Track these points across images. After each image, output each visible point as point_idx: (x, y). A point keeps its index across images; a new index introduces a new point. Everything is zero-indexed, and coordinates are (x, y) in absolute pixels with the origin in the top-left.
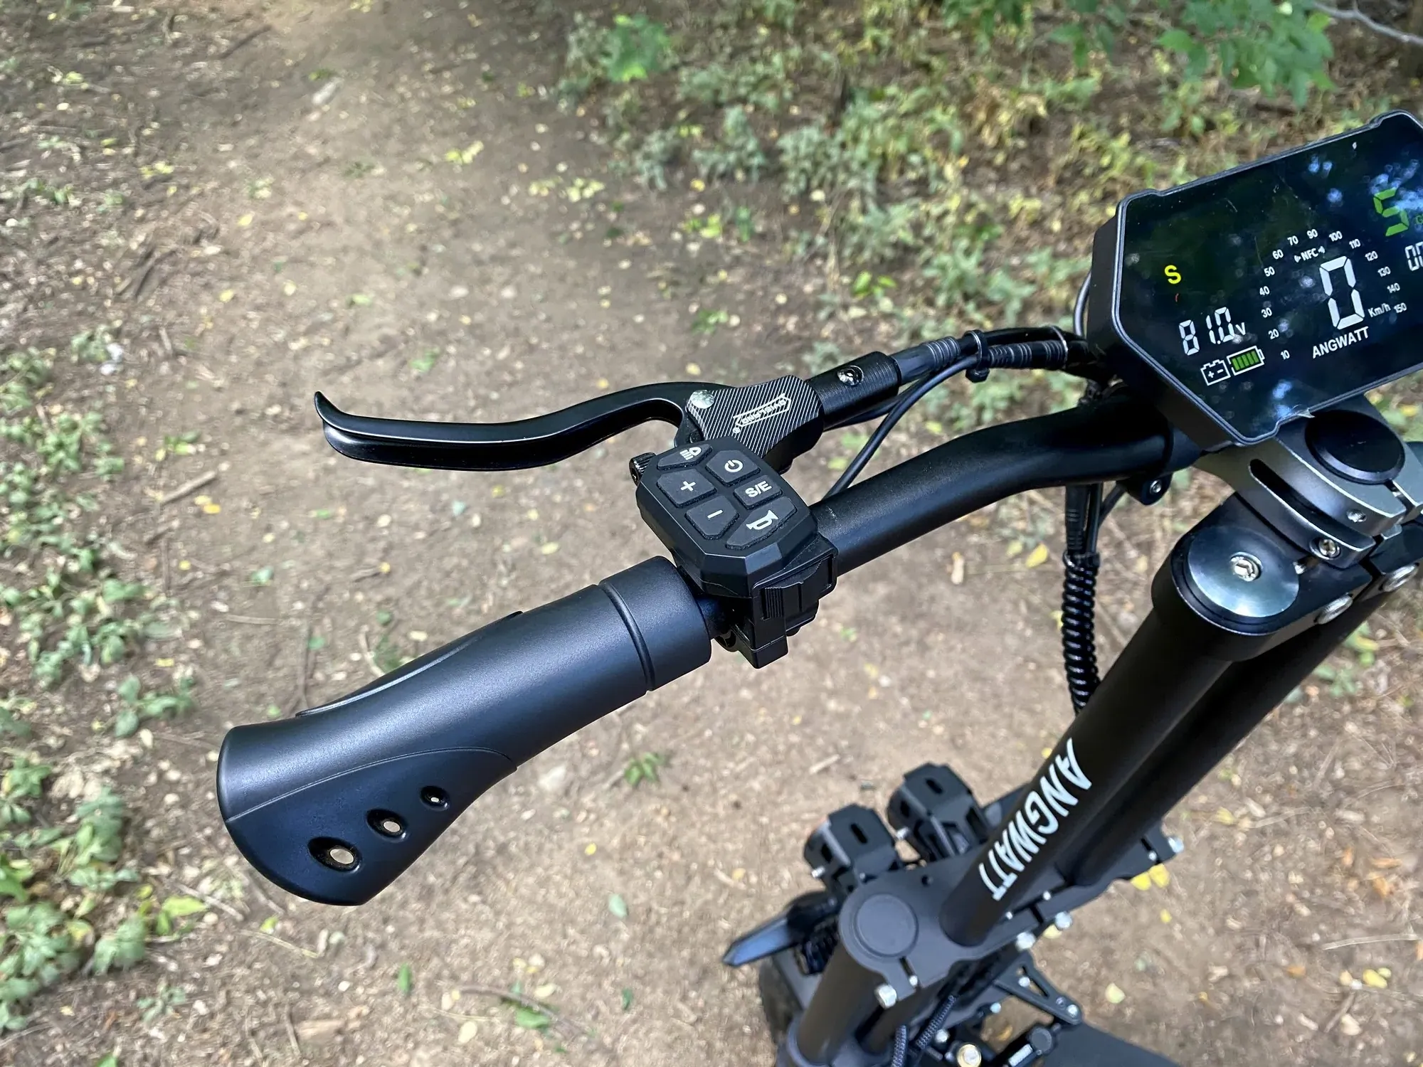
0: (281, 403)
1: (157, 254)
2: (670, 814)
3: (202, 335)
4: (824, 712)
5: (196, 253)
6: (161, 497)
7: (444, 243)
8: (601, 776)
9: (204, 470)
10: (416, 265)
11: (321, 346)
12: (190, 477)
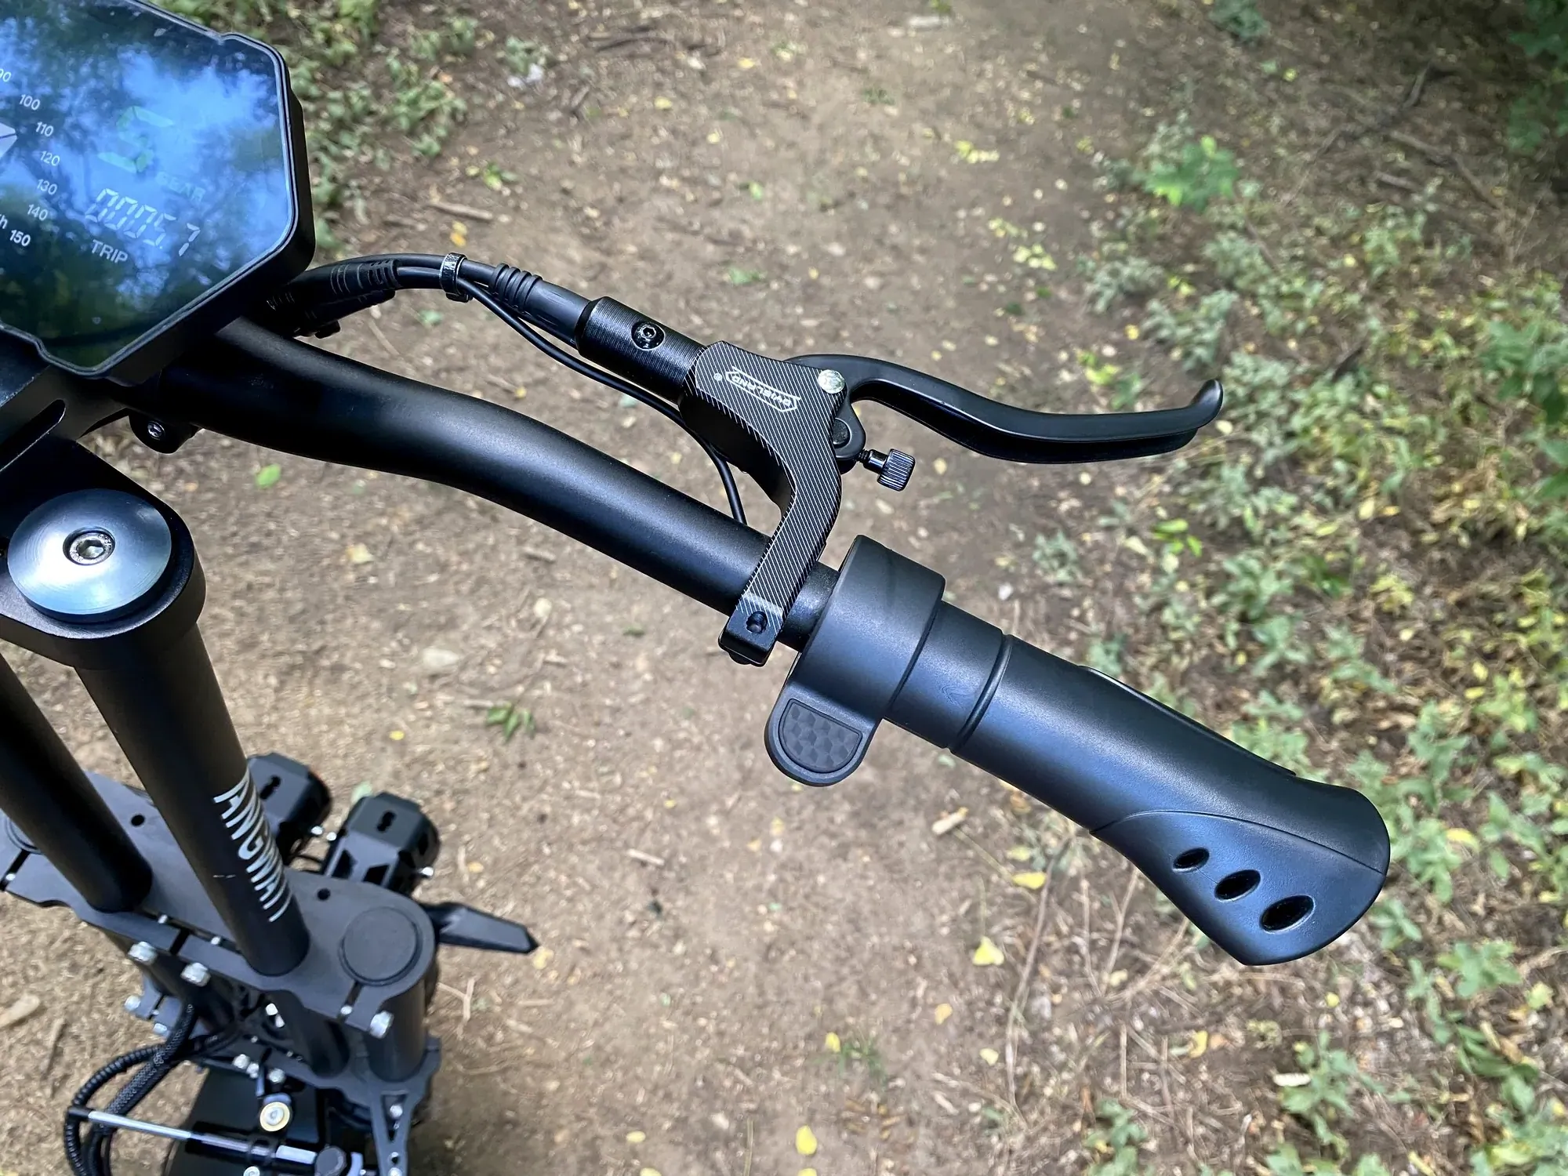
0: (603, 212)
1: (652, 34)
2: (485, 770)
3: (610, 116)
4: (698, 819)
5: (682, 56)
6: (436, 199)
7: (873, 205)
8: (474, 691)
9: (488, 208)
10: (829, 201)
11: (683, 197)
12: (472, 205)
